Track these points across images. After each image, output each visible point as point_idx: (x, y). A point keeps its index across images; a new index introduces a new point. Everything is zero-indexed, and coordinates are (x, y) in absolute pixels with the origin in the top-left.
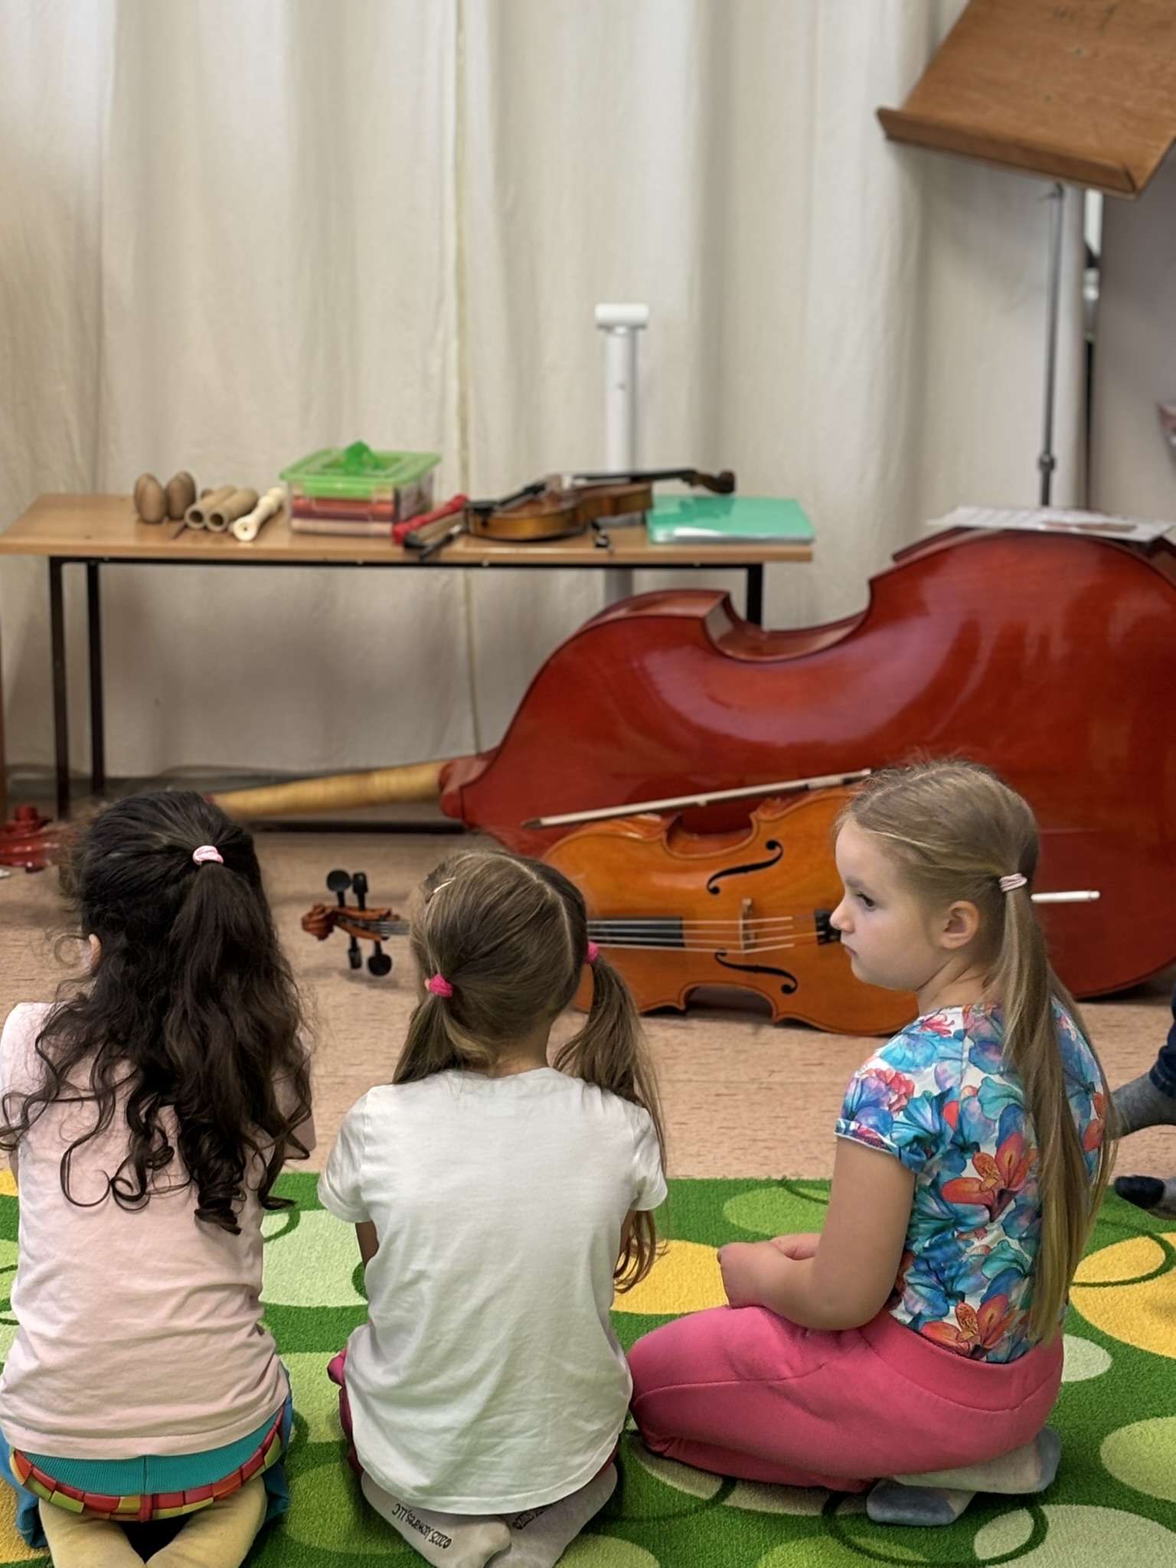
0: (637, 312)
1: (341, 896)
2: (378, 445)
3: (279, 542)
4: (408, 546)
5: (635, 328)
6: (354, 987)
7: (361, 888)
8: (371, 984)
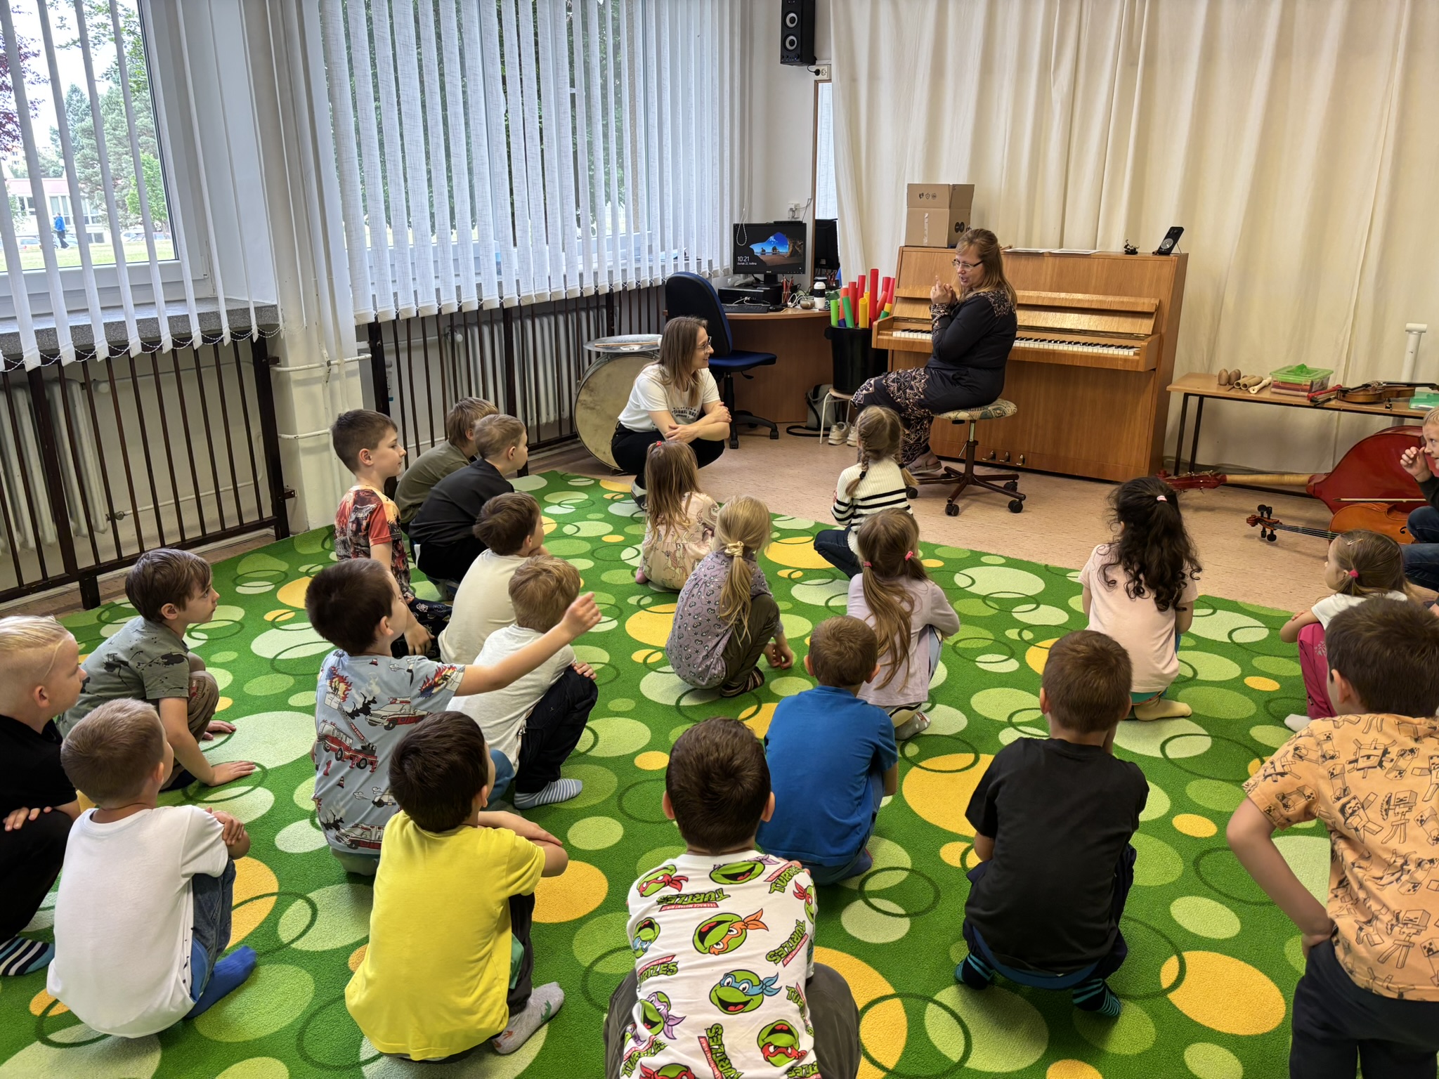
0: (1423, 327)
1: (1262, 514)
2: (1309, 366)
3: (1266, 395)
4: (1312, 401)
5: (1421, 332)
6: (1262, 543)
7: (1269, 511)
8: (1268, 544)
